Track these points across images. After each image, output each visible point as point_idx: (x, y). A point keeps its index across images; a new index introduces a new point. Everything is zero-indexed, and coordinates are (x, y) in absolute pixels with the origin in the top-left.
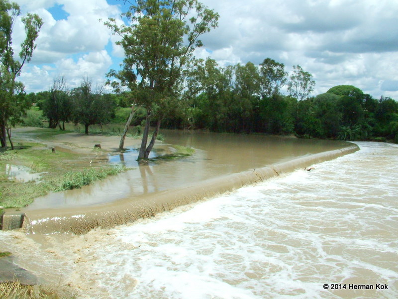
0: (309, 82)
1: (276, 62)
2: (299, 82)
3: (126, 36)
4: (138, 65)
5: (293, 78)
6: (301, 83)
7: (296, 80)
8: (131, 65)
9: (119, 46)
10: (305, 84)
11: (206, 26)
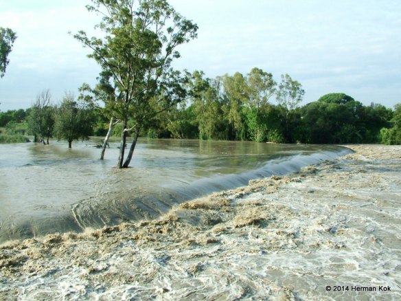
0: (297, 91)
1: (264, 71)
2: (288, 91)
3: (98, 49)
4: (115, 77)
5: (281, 87)
6: (290, 92)
7: (284, 89)
8: (108, 79)
9: (91, 59)
10: (294, 93)
11: (184, 37)
